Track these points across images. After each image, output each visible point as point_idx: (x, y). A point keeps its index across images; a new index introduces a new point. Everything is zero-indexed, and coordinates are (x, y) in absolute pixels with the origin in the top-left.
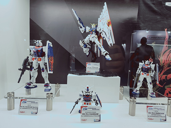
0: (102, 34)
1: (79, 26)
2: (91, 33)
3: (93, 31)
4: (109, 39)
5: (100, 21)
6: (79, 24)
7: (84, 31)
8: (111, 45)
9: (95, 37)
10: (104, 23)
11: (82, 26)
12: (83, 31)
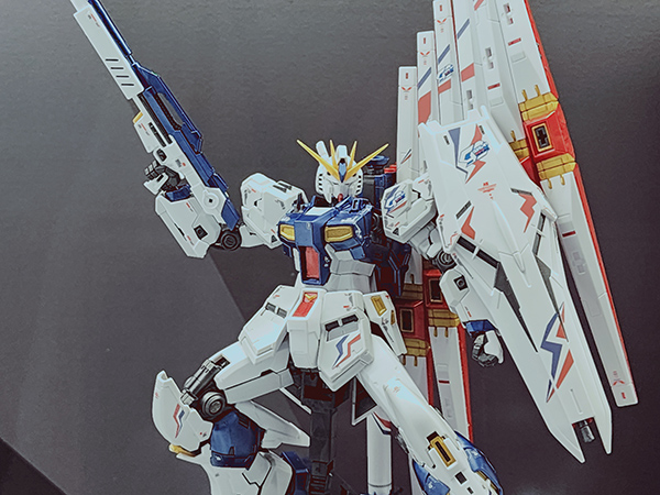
0: (462, 283)
1: (155, 175)
2: (314, 272)
3: (338, 247)
4: (555, 349)
5: (424, 109)
6: (151, 143)
7: (212, 238)
8: (592, 446)
9: (363, 327)
10: (480, 131)
11: (188, 173)
12: (201, 233)
